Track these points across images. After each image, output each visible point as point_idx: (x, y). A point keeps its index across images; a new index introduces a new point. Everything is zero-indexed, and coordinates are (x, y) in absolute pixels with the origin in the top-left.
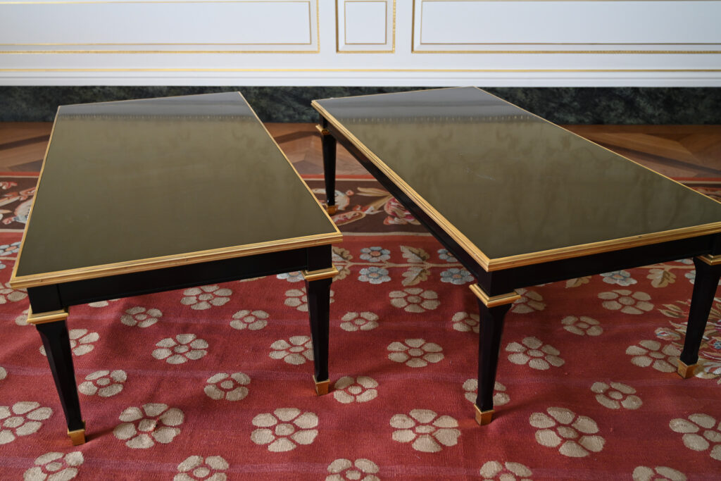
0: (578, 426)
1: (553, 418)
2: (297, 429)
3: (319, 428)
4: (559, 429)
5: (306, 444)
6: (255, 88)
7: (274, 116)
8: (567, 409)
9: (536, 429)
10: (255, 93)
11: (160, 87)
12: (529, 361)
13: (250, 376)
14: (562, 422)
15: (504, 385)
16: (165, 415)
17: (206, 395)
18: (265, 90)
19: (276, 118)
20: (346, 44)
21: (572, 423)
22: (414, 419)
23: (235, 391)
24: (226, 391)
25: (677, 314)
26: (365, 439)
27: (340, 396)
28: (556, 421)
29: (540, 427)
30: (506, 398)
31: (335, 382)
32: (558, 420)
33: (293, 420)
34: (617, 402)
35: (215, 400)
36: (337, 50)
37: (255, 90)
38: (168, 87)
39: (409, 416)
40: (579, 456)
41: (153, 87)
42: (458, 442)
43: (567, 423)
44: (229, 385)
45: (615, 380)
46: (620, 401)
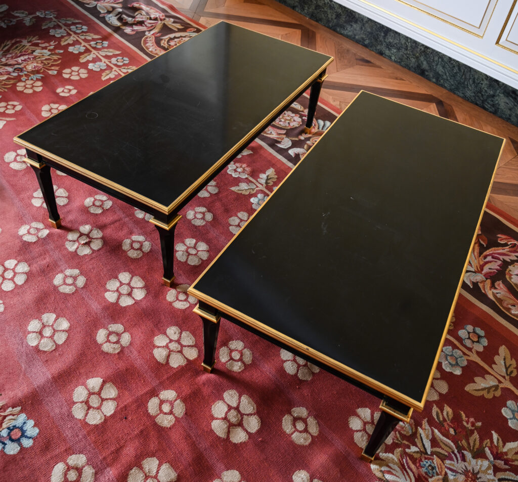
0: (247, 419)
1: (240, 402)
2: (130, 294)
3: (137, 303)
4: (232, 411)
5: (121, 305)
6: (423, 45)
7: (427, 73)
8: (255, 406)
9: (223, 399)
10: (421, 49)
11: (363, 16)
12: (289, 360)
13: (151, 249)
14: (241, 409)
15: (253, 361)
16: (95, 240)
17: (122, 243)
18: (428, 50)
19: (427, 75)
20: (506, 40)
21: (246, 415)
22: (180, 337)
23: (136, 252)
24: (132, 248)
25: (441, 419)
26: (146, 326)
27: (171, 295)
28: (239, 405)
29: (226, 400)
30: (240, 368)
31: (181, 284)
32: (241, 406)
33: (134, 288)
34: (293, 430)
35: (122, 249)
36: (497, 42)
37: (422, 47)
38: (368, 18)
39: (181, 333)
40: (217, 434)
41: (359, 14)
42: (177, 368)
43: (243, 412)
44: (136, 246)
45: (316, 417)
46: (297, 430)
